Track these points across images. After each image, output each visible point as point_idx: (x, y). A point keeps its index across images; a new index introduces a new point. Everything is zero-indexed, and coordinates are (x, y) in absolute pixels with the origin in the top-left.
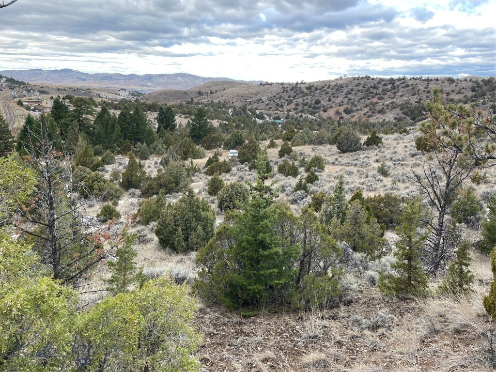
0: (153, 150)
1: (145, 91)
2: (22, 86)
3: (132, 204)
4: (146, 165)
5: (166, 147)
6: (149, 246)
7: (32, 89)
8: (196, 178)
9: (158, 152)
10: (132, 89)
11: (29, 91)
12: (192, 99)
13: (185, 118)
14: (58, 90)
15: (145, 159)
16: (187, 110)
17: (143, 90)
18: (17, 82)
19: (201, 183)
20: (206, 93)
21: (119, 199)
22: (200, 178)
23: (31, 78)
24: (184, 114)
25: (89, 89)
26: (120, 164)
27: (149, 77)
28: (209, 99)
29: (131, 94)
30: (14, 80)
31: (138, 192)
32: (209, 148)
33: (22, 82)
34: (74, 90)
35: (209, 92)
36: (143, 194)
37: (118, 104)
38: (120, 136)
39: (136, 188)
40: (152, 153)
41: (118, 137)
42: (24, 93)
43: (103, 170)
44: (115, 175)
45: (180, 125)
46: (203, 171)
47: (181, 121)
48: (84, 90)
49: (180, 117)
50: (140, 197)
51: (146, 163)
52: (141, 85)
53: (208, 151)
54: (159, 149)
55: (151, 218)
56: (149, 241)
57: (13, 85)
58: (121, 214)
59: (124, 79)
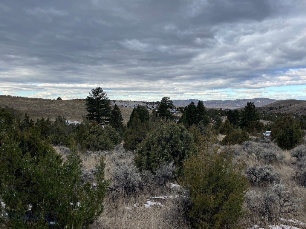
23: (175, 104)
28: (278, 112)
35: (278, 107)
46: (220, 141)
52: (233, 106)
59: (223, 103)
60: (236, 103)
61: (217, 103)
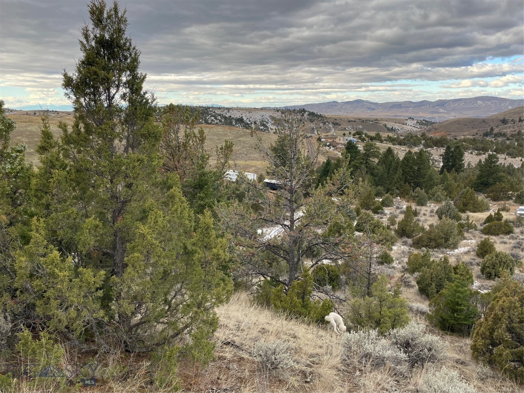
0: (431, 196)
1: (435, 118)
2: (320, 119)
3: (403, 252)
4: (422, 212)
5: (446, 193)
6: (412, 290)
7: (327, 122)
8: (470, 235)
9: (437, 198)
10: (421, 117)
11: (325, 123)
12: (492, 129)
13: (477, 155)
14: (349, 121)
15: (422, 205)
16: (482, 146)
17: (433, 118)
18: (317, 115)
19: (474, 241)
20: (512, 120)
21: (394, 245)
22: (474, 236)
23: (327, 110)
24: (477, 150)
25: (377, 120)
26: (398, 208)
27: (442, 104)
28: (516, 128)
29: (419, 123)
30: (314, 114)
31: (410, 241)
32: (495, 199)
33: (321, 115)
34: (363, 122)
35: (518, 119)
36: (414, 244)
37: (404, 139)
38: (400, 179)
39: (408, 237)
40: (430, 199)
41: (399, 180)
42: (321, 125)
43: (382, 213)
44: (392, 221)
45: (469, 164)
46: (479, 227)
47: (471, 159)
48: (372, 121)
49: (471, 153)
50: (411, 246)
51: (423, 209)
52: (432, 111)
53: (495, 203)
54: (438, 196)
55: (417, 268)
56: (412, 287)
57: (313, 118)
58: (394, 259)
59: (414, 107)
60: (438, 105)
61: (404, 107)
